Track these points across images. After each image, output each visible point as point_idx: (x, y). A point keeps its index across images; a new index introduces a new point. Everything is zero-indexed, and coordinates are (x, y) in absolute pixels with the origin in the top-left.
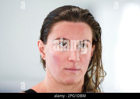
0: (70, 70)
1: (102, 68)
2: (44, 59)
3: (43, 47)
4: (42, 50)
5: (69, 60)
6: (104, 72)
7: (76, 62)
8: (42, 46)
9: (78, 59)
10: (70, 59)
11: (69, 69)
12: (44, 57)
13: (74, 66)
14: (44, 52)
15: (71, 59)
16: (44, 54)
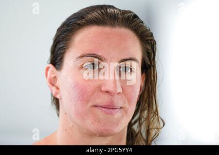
0: (103, 109)
1: (156, 113)
2: (58, 97)
3: (55, 77)
4: (53, 82)
5: (101, 91)
6: (160, 119)
7: (114, 94)
8: (53, 76)
9: (120, 90)
10: (103, 89)
11: (103, 107)
12: (57, 94)
13: (112, 102)
14: (57, 84)
15: (106, 88)
16: (58, 88)
